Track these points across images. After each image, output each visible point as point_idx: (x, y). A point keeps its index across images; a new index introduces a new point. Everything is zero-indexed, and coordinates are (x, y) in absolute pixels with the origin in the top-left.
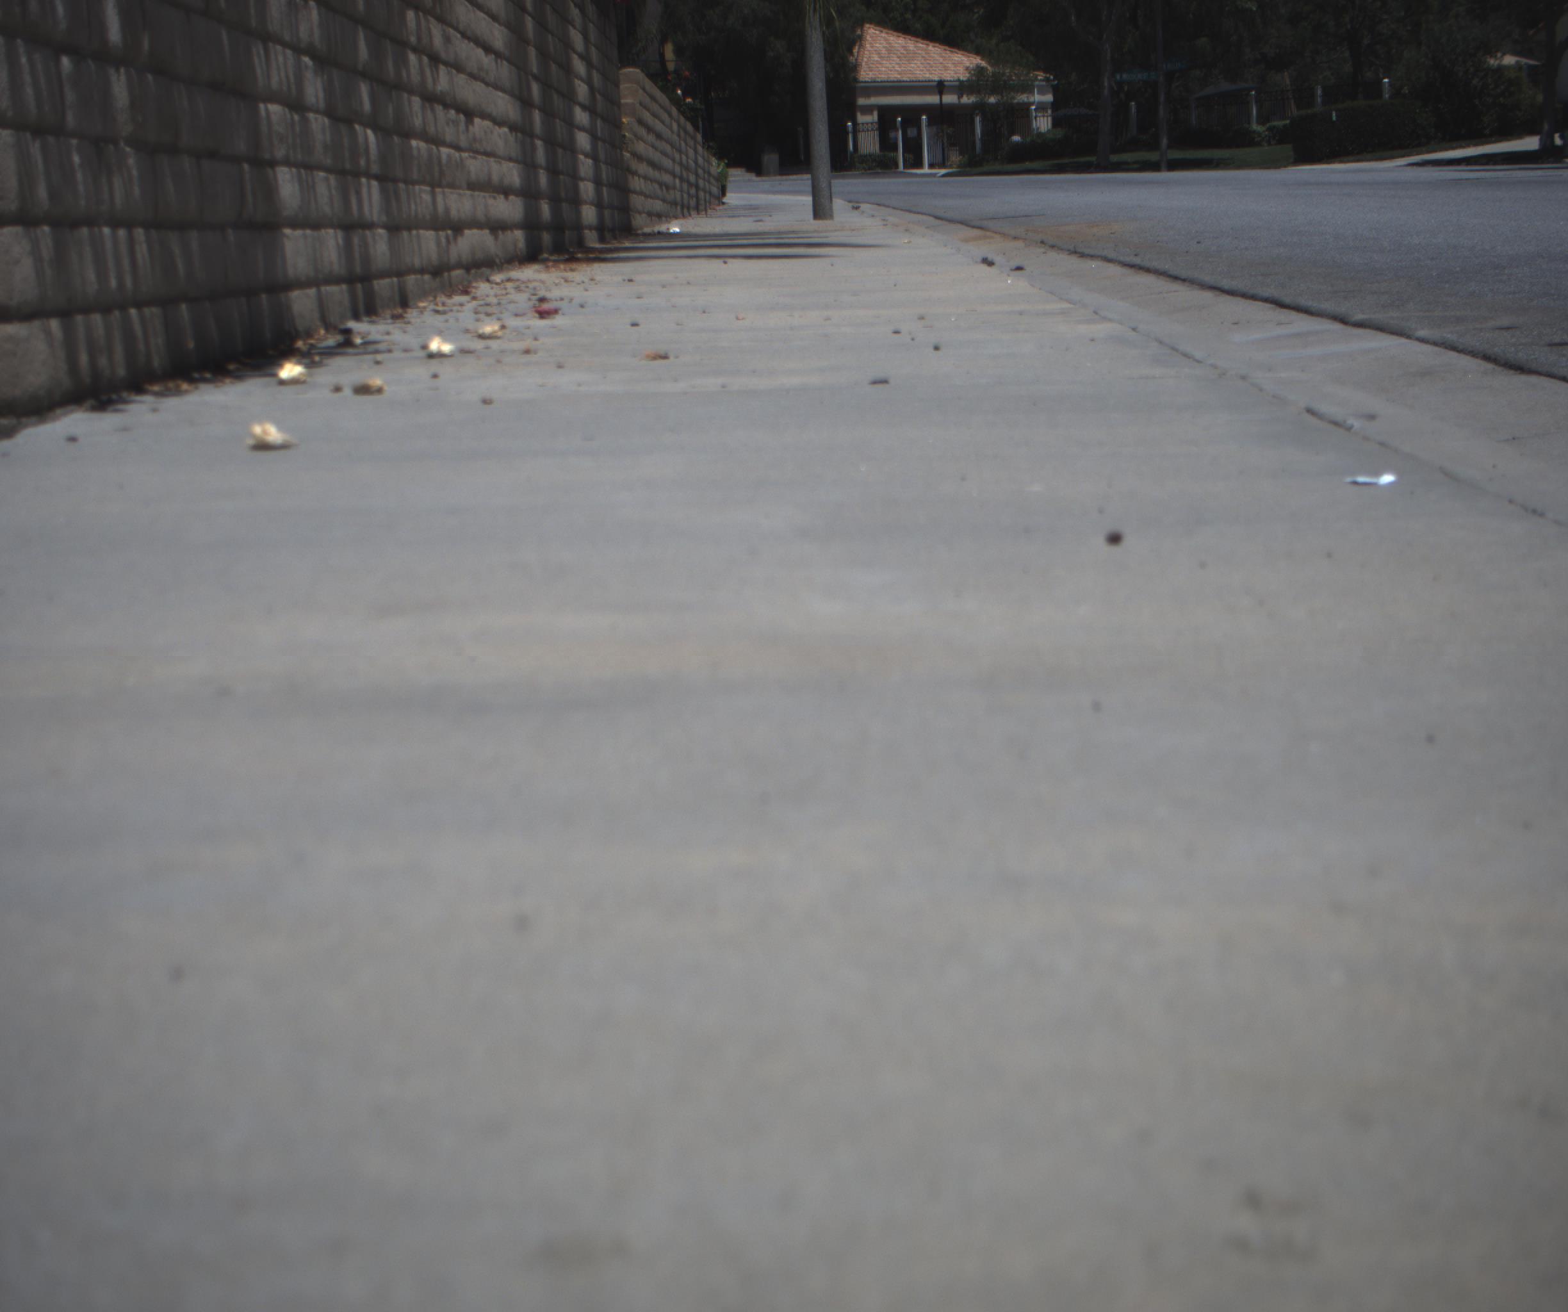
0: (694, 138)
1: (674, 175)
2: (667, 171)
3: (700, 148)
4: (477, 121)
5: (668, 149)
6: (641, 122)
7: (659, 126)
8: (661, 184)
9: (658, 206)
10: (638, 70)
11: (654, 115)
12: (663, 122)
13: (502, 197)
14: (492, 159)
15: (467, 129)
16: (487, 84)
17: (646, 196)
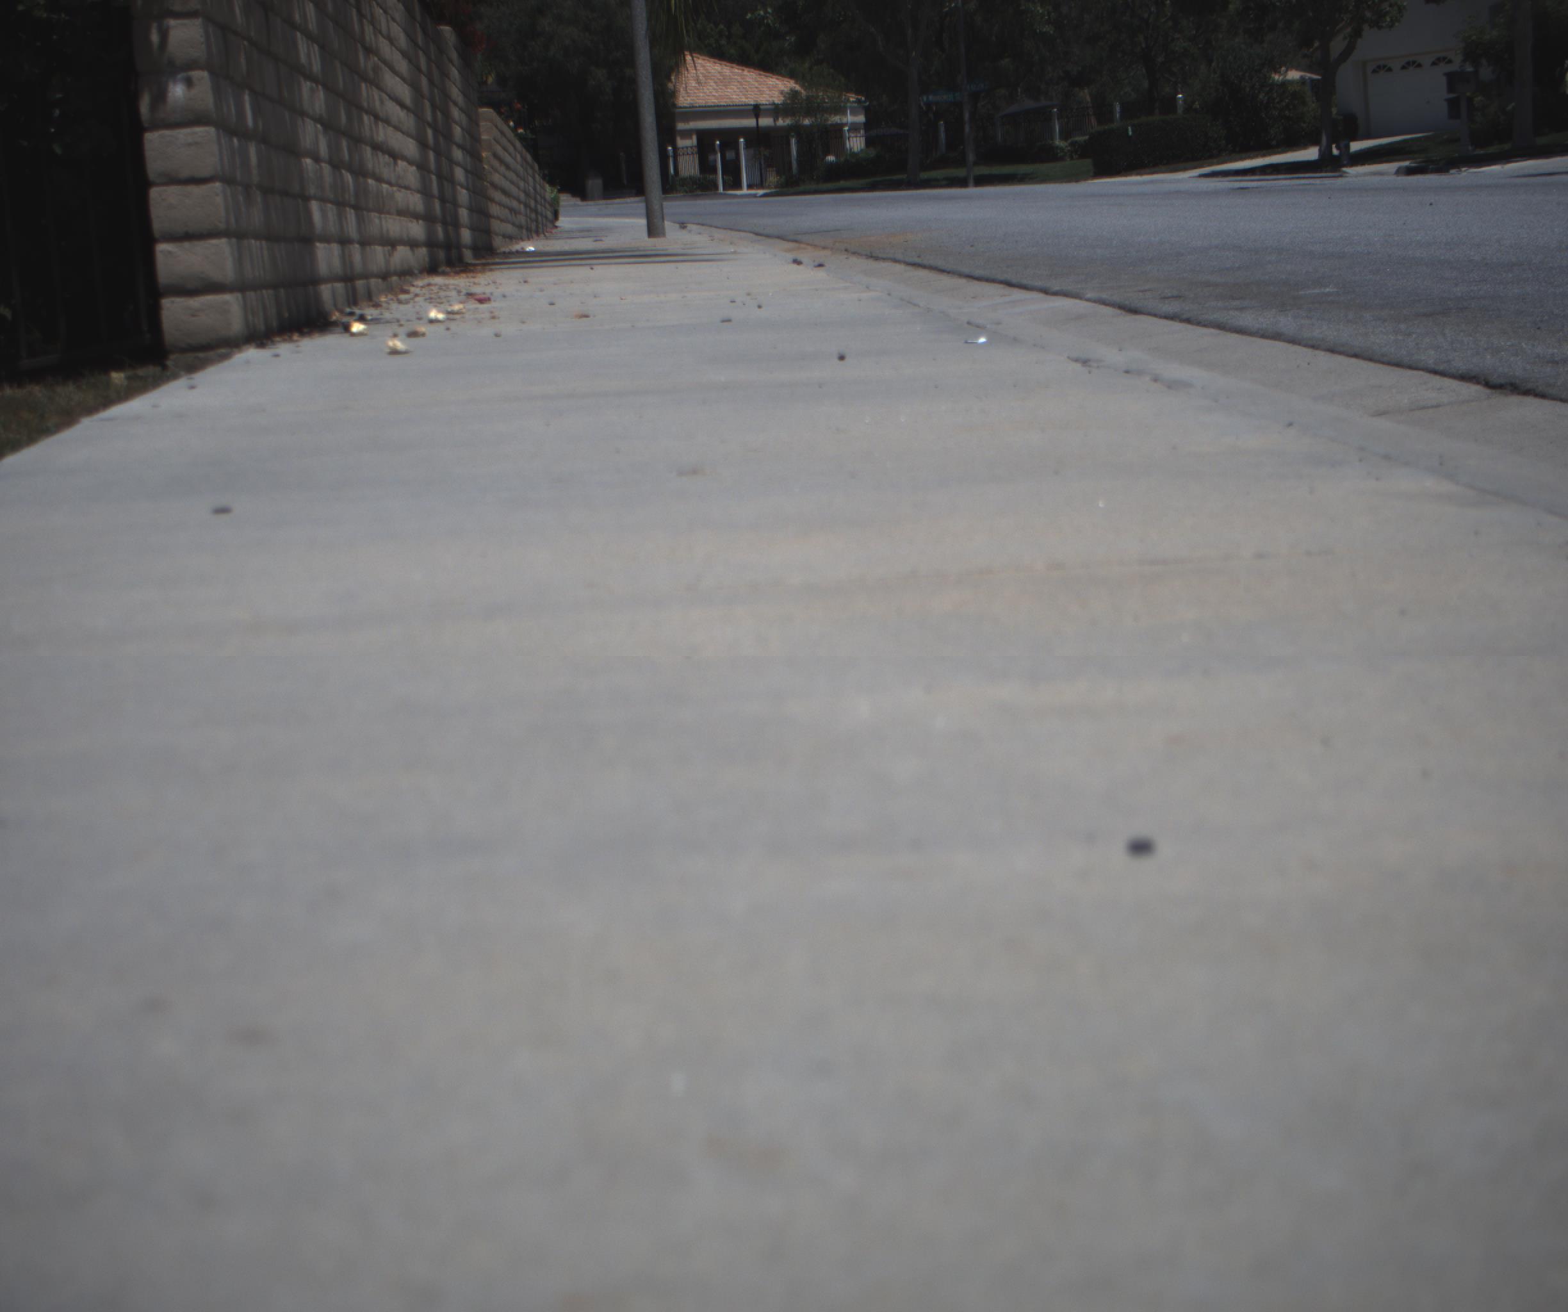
0: (532, 168)
1: (520, 202)
2: (514, 198)
3: (537, 177)
4: (399, 162)
5: (514, 178)
6: (495, 156)
7: (508, 159)
8: (511, 210)
9: (509, 229)
10: (491, 110)
11: (505, 149)
12: (510, 154)
13: (415, 221)
14: (409, 192)
15: (395, 170)
16: (403, 133)
17: (502, 221)
